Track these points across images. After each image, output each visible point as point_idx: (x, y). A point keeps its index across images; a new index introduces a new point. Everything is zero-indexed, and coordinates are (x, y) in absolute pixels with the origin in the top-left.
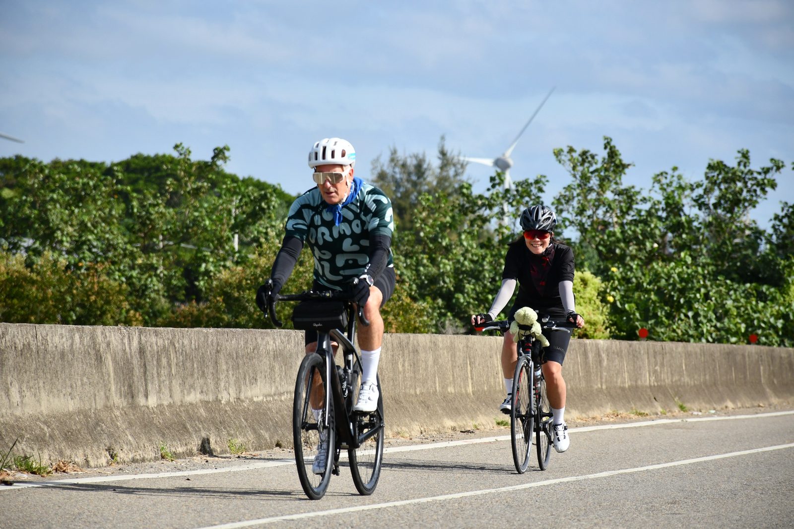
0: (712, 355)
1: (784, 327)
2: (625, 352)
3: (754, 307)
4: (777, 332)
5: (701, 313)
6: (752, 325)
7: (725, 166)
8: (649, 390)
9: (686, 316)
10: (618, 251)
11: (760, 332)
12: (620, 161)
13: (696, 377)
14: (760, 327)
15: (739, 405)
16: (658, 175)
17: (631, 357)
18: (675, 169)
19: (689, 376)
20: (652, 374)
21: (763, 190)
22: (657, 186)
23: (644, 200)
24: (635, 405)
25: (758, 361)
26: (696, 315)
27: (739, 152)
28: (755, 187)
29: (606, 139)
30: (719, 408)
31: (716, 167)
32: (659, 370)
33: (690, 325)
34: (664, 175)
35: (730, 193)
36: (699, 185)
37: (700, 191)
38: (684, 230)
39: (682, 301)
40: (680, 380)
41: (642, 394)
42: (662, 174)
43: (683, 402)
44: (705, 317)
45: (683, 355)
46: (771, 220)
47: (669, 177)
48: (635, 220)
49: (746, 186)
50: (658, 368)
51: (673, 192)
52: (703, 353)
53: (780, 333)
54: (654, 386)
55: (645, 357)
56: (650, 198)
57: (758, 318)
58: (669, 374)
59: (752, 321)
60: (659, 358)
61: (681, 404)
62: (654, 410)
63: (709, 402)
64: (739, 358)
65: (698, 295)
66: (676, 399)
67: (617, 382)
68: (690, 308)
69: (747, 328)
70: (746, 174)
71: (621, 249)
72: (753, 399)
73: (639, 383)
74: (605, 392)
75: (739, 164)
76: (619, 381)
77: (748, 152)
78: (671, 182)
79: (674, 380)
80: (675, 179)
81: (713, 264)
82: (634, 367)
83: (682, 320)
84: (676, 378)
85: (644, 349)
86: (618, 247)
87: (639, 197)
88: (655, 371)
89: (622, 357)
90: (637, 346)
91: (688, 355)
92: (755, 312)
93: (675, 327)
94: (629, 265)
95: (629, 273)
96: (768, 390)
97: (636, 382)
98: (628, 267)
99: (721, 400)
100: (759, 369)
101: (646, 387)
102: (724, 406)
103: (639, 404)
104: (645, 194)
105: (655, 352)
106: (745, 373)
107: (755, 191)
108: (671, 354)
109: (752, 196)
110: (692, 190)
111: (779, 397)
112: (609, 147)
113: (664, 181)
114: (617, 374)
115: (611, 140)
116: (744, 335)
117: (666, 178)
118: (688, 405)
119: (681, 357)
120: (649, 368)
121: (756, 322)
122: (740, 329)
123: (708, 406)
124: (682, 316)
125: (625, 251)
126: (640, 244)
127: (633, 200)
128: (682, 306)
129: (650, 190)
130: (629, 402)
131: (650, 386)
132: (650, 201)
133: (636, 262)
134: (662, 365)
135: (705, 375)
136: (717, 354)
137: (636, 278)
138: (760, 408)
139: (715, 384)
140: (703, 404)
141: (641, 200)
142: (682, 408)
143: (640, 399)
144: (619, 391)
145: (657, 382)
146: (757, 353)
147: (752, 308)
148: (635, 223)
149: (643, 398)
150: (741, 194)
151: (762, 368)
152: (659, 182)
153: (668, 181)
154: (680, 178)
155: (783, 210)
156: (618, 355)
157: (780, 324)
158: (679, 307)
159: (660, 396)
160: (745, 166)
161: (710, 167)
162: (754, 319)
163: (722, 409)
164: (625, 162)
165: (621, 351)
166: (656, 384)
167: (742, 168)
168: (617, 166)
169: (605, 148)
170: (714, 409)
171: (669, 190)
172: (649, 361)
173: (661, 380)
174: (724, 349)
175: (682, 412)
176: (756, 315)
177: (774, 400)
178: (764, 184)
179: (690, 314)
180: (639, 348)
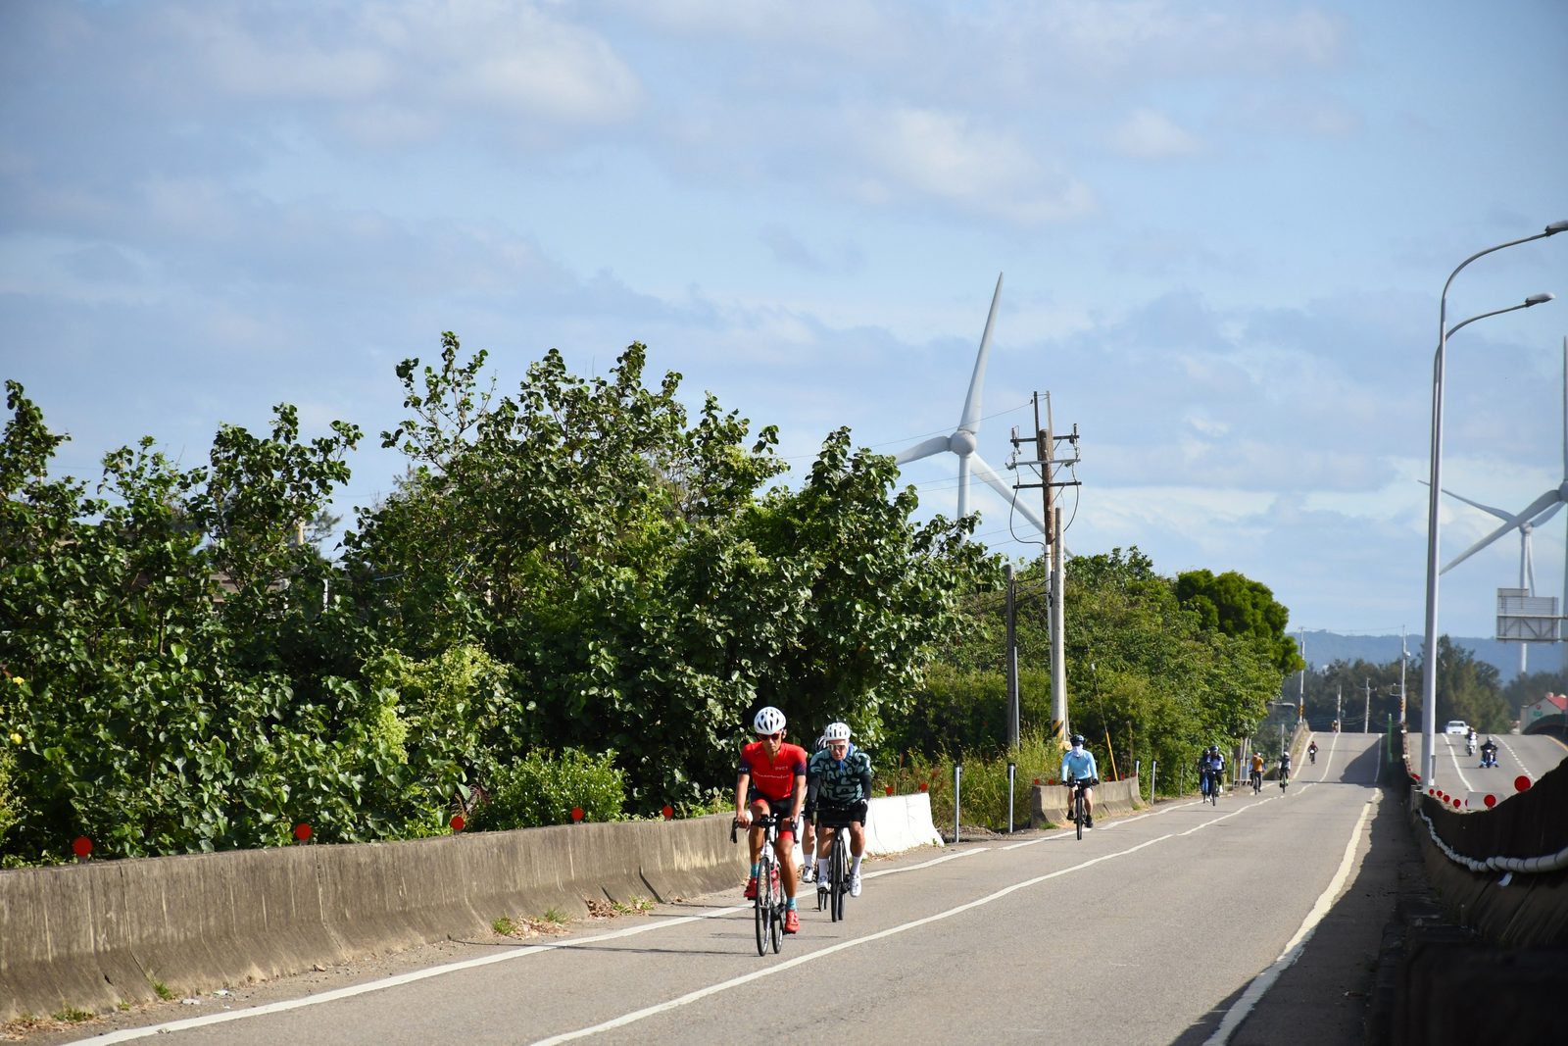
0: (220, 876)
1: (366, 790)
2: (45, 889)
3: (306, 751)
4: (351, 800)
5: (202, 761)
6: (304, 788)
7: (249, 437)
8: (94, 962)
9: (172, 768)
10: (40, 610)
11: (318, 801)
12: (41, 429)
13: (189, 923)
14: (319, 792)
15: (276, 971)
16: (114, 456)
17: (58, 899)
18: (147, 442)
19: (175, 923)
20: (100, 929)
21: (322, 485)
22: (113, 478)
23: (90, 507)
24: (66, 996)
25: (312, 877)
26: (191, 767)
27: (276, 409)
28: (306, 480)
29: (10, 385)
30: (234, 982)
31: (233, 441)
32: (114, 919)
33: (179, 786)
34: (125, 455)
35: (261, 494)
36: (198, 478)
37: (202, 488)
38: (169, 567)
39: (162, 737)
40: (156, 933)
41: (80, 970)
42: (120, 454)
43: (164, 979)
44: (209, 768)
45: (164, 883)
46: (339, 545)
47: (135, 459)
48: (73, 546)
49: (291, 479)
50: (112, 915)
51: (145, 488)
52: (203, 872)
53: (359, 801)
54: (105, 951)
55: (87, 897)
56: (101, 501)
57: (315, 774)
58: (135, 925)
59: (304, 780)
60: (114, 896)
61: (159, 984)
62: (104, 1003)
63: (214, 973)
64: (274, 875)
65: (193, 725)
66: (150, 974)
67: (29, 953)
68: (179, 752)
69: (292, 795)
70: (291, 454)
71: (47, 606)
72: (303, 955)
73: (75, 948)
74: (6, 975)
75: (277, 434)
76: (34, 950)
77: (293, 409)
78: (140, 469)
79: (144, 936)
80: (148, 461)
81: (228, 636)
82: (64, 918)
83: (164, 777)
84: (149, 930)
85: (84, 879)
86: (40, 602)
87: (80, 502)
88: (107, 922)
89: (39, 901)
90: (70, 875)
91: (173, 881)
92: (309, 763)
93: (148, 790)
94: (63, 638)
95: (62, 654)
96: (333, 933)
97: (69, 948)
98: (60, 642)
99: (240, 965)
100: (316, 892)
101: (90, 955)
102: (245, 978)
103: (74, 993)
104: (90, 493)
105: (106, 883)
106: (287, 904)
107: (308, 487)
108: (138, 883)
109: (302, 497)
110: (185, 486)
111: (355, 947)
112: (17, 403)
113: (125, 467)
114: (29, 937)
115: (21, 389)
116: (287, 807)
117: (130, 461)
118: (171, 985)
119: (159, 887)
120: (94, 917)
121: (310, 782)
122: (279, 796)
123: (213, 981)
124: (164, 769)
125: (54, 610)
126: (84, 595)
127: (66, 509)
128: (162, 748)
129: (100, 486)
130: (54, 992)
131: (97, 952)
132: (100, 508)
133: (75, 632)
134: (121, 908)
135: (207, 918)
136: (231, 874)
137: (77, 663)
138: (318, 974)
139: (227, 933)
140: (204, 978)
141: (83, 508)
142: (161, 992)
143: (76, 982)
144: (34, 971)
145: (110, 943)
146: (310, 862)
147: (302, 754)
148: (75, 552)
149: (81, 980)
150: (280, 496)
151: (320, 890)
152: (116, 469)
153: (134, 467)
154: (157, 460)
155: (360, 523)
156: (31, 900)
157: (356, 782)
158: (157, 750)
159: (117, 973)
160: (288, 439)
161: (221, 440)
162: (307, 775)
163: (242, 984)
164: (51, 432)
165: (38, 890)
166: (109, 948)
167: (282, 441)
168: (36, 441)
169: (11, 406)
170: (226, 986)
171: (137, 485)
172: (94, 904)
173: (118, 938)
174: (245, 860)
175: (161, 1000)
176: (310, 769)
177: (346, 953)
178: (323, 473)
179: (179, 763)
180: (74, 880)
